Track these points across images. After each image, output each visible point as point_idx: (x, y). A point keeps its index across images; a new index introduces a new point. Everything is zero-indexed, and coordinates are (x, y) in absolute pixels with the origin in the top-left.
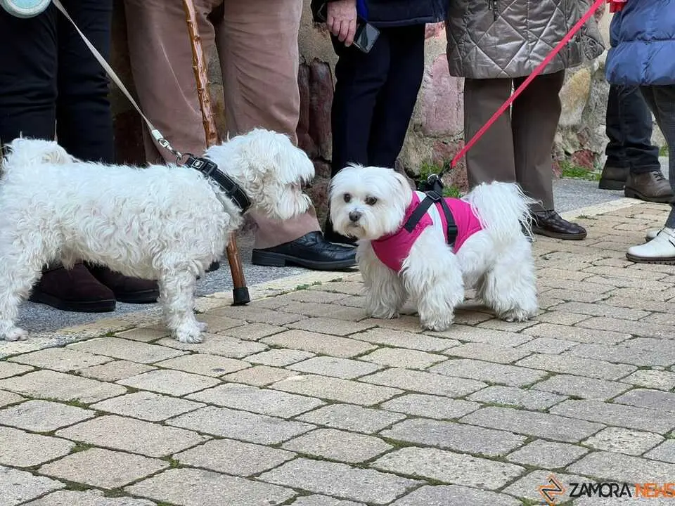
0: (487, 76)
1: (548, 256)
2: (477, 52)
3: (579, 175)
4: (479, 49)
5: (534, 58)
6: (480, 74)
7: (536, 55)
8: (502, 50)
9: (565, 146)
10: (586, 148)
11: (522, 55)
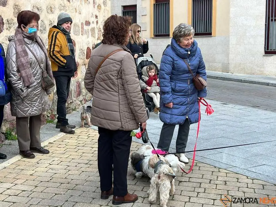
0: (21, 117)
1: (38, 162)
2: (18, 111)
3: (51, 122)
4: (19, 110)
5: (33, 112)
6: (19, 116)
7: (34, 111)
8: (25, 110)
9: (47, 114)
10: (53, 113)
11: (30, 111)
